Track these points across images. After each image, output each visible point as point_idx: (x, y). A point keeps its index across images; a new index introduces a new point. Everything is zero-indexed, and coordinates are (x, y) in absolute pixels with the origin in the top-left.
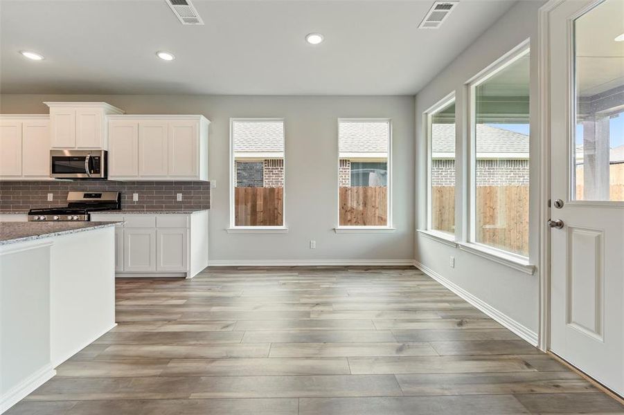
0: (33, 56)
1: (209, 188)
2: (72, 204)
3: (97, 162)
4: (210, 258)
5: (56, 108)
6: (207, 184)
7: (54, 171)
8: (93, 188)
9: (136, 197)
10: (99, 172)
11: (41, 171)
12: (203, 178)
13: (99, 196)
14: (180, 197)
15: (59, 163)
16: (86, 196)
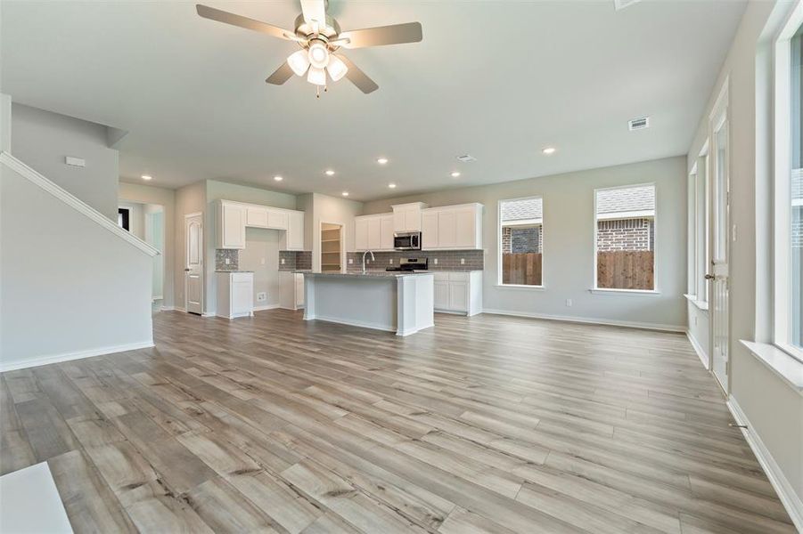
0: (392, 186)
1: (482, 255)
2: (402, 266)
3: (415, 240)
4: (483, 307)
5: (396, 208)
6: (482, 251)
7: (395, 246)
8: (413, 255)
9: (436, 261)
10: (417, 246)
11: (389, 246)
12: (478, 247)
13: (416, 260)
14: (463, 261)
15: (398, 241)
16: (410, 260)
